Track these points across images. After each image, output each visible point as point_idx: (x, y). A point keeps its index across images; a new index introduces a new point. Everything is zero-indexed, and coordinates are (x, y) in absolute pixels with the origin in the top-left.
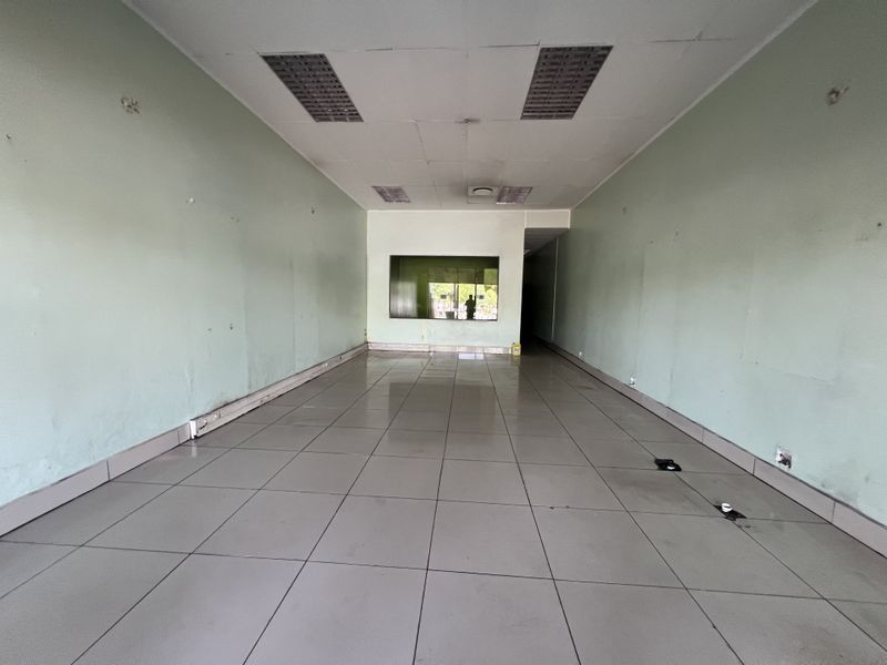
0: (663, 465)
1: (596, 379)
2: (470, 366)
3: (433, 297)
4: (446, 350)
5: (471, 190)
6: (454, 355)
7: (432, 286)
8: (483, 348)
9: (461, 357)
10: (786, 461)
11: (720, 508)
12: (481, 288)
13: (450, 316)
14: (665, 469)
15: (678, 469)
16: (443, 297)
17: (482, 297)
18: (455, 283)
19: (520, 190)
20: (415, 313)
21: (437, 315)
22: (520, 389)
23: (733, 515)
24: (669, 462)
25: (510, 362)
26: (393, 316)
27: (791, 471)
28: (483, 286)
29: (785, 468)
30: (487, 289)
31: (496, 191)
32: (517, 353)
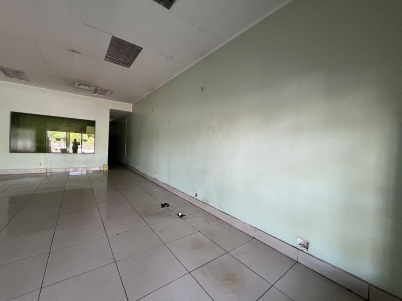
0: (163, 206)
1: (143, 177)
2: (77, 178)
3: (50, 139)
4: (61, 170)
5: (76, 85)
6: (66, 174)
7: (49, 133)
8: (86, 168)
9: (71, 174)
10: (196, 196)
11: (178, 215)
12: (85, 136)
13: (64, 151)
14: (164, 207)
15: (168, 205)
16: (58, 139)
17: (85, 141)
18: (67, 132)
19: (106, 91)
20: (33, 149)
21: (53, 150)
22: (108, 187)
23: (182, 216)
24: (166, 204)
25: (102, 174)
26: (13, 151)
27: (197, 198)
28: (86, 135)
30: (89, 136)
31: (93, 88)
32: (106, 169)
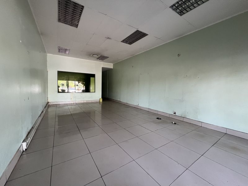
5: (92, 55)
11: (173, 123)
15: (160, 119)
23: (175, 123)
27: (176, 115)
29: (175, 114)
31: (99, 56)
32: (101, 101)
